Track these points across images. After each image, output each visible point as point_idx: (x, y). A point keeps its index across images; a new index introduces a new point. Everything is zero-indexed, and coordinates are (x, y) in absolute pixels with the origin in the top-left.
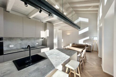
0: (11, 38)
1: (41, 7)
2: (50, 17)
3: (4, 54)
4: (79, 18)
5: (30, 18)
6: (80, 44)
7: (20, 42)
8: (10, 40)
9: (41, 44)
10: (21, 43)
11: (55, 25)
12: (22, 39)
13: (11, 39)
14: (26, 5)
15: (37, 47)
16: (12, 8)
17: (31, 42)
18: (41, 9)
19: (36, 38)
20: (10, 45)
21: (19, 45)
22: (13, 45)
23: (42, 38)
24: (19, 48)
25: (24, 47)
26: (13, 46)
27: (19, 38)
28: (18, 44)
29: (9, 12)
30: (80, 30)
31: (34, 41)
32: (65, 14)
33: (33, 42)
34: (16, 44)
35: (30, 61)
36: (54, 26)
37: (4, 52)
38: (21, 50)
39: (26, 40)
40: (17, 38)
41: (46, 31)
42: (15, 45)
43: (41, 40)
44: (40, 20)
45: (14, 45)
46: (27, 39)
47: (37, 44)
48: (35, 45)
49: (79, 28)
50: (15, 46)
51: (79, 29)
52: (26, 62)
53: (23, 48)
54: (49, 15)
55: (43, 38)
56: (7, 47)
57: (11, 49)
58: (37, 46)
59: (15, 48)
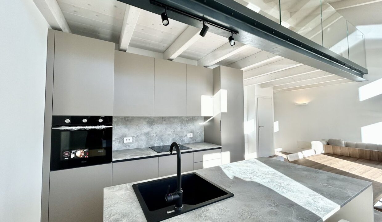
0: (128, 117)
1: (205, 16)
2: (232, 43)
3: (114, 160)
4: (358, 27)
5: (171, 60)
6: (367, 146)
7: (146, 129)
8: (126, 124)
9: (201, 137)
10: (148, 134)
11: (247, 71)
12: (151, 121)
13: (127, 120)
14: (165, 22)
15: (189, 146)
16: (132, 40)
17: (173, 130)
18: (206, 24)
19: (186, 119)
20: (126, 136)
21: (143, 138)
22: (131, 138)
23: (206, 118)
24: (144, 147)
25: (156, 145)
26: (131, 141)
27: (145, 118)
28: (142, 134)
29: (125, 51)
30: (367, 82)
31: (181, 129)
32: (286, 24)
33: (179, 129)
34: (137, 136)
35: (177, 196)
36: (245, 75)
37: (113, 154)
38: (148, 152)
39: (161, 123)
40: (140, 118)
41: (217, 94)
42: (136, 138)
43: (202, 123)
44: (198, 60)
45: (133, 137)
46: (164, 122)
47: (190, 135)
48: (182, 141)
49: (362, 73)
50: (136, 141)
51: (359, 78)
52: (169, 199)
53: (152, 148)
54: (231, 39)
55: (208, 118)
56: (120, 142)
57: (128, 148)
58: (189, 144)
59: (135, 146)
